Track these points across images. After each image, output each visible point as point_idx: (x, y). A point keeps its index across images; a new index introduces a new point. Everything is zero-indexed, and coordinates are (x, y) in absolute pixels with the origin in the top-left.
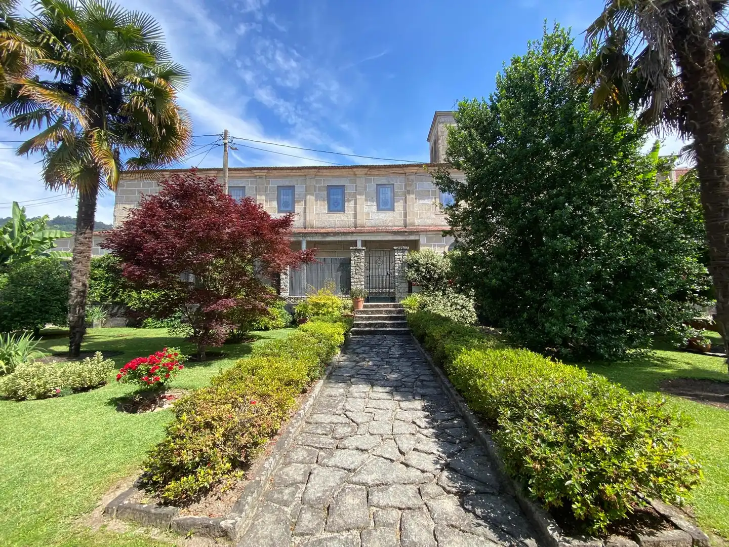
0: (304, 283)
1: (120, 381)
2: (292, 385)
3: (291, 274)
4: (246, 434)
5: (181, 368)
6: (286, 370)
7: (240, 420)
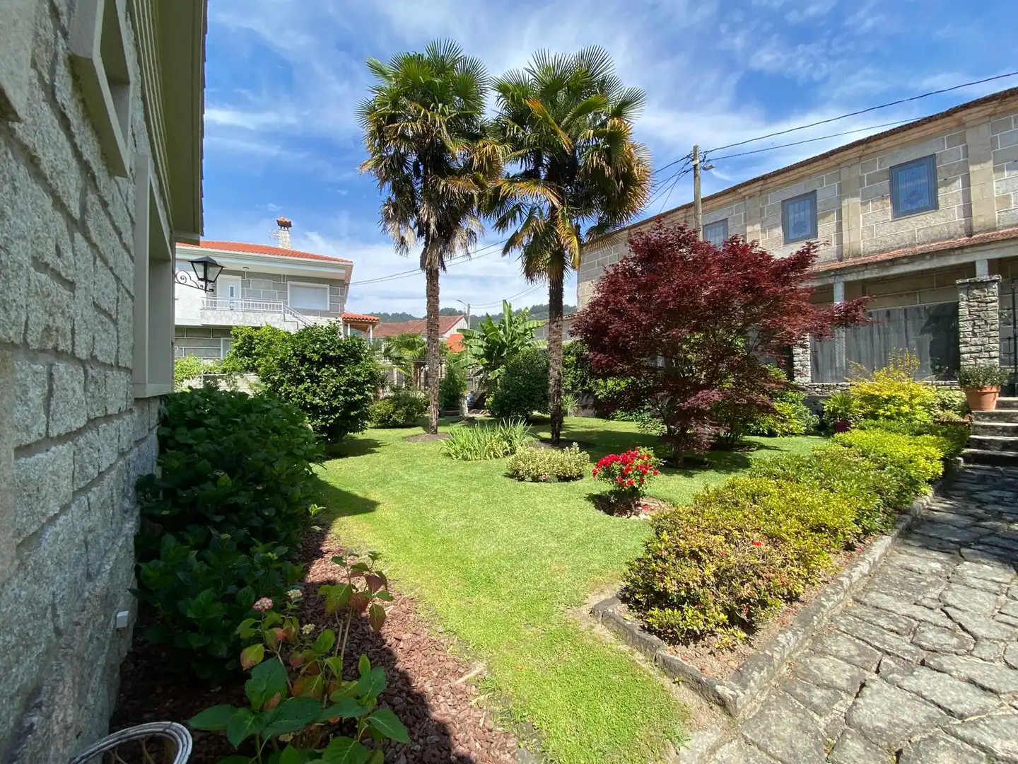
0: (841, 360)
1: (596, 477)
2: (824, 532)
3: (814, 346)
4: (747, 584)
5: (656, 474)
6: (811, 508)
7: (738, 562)
